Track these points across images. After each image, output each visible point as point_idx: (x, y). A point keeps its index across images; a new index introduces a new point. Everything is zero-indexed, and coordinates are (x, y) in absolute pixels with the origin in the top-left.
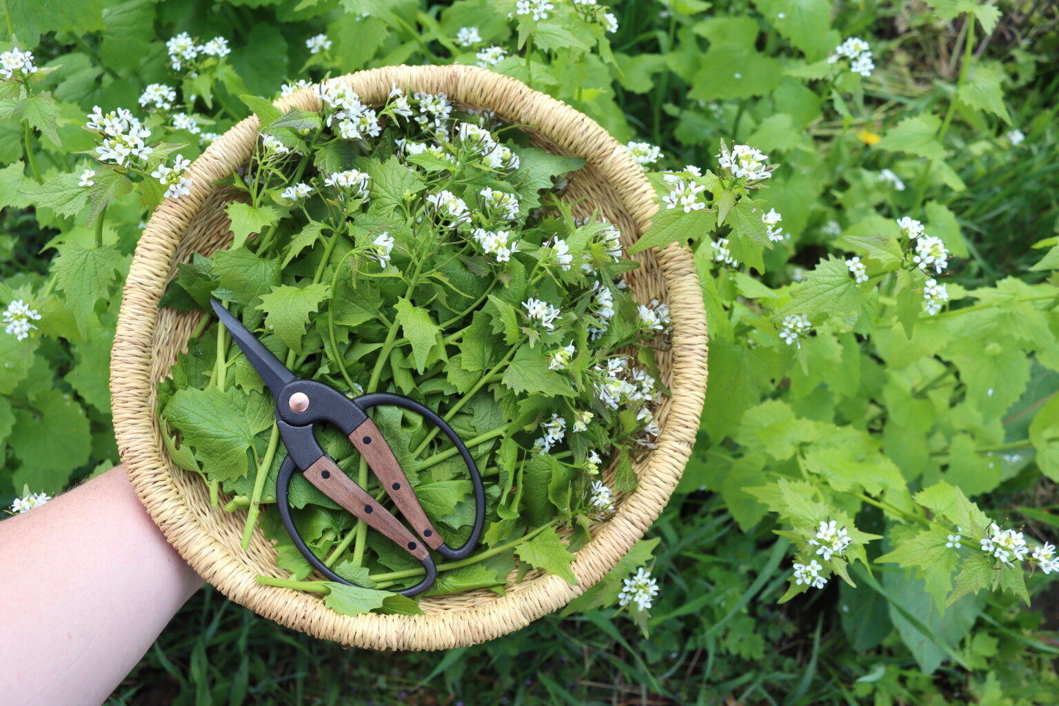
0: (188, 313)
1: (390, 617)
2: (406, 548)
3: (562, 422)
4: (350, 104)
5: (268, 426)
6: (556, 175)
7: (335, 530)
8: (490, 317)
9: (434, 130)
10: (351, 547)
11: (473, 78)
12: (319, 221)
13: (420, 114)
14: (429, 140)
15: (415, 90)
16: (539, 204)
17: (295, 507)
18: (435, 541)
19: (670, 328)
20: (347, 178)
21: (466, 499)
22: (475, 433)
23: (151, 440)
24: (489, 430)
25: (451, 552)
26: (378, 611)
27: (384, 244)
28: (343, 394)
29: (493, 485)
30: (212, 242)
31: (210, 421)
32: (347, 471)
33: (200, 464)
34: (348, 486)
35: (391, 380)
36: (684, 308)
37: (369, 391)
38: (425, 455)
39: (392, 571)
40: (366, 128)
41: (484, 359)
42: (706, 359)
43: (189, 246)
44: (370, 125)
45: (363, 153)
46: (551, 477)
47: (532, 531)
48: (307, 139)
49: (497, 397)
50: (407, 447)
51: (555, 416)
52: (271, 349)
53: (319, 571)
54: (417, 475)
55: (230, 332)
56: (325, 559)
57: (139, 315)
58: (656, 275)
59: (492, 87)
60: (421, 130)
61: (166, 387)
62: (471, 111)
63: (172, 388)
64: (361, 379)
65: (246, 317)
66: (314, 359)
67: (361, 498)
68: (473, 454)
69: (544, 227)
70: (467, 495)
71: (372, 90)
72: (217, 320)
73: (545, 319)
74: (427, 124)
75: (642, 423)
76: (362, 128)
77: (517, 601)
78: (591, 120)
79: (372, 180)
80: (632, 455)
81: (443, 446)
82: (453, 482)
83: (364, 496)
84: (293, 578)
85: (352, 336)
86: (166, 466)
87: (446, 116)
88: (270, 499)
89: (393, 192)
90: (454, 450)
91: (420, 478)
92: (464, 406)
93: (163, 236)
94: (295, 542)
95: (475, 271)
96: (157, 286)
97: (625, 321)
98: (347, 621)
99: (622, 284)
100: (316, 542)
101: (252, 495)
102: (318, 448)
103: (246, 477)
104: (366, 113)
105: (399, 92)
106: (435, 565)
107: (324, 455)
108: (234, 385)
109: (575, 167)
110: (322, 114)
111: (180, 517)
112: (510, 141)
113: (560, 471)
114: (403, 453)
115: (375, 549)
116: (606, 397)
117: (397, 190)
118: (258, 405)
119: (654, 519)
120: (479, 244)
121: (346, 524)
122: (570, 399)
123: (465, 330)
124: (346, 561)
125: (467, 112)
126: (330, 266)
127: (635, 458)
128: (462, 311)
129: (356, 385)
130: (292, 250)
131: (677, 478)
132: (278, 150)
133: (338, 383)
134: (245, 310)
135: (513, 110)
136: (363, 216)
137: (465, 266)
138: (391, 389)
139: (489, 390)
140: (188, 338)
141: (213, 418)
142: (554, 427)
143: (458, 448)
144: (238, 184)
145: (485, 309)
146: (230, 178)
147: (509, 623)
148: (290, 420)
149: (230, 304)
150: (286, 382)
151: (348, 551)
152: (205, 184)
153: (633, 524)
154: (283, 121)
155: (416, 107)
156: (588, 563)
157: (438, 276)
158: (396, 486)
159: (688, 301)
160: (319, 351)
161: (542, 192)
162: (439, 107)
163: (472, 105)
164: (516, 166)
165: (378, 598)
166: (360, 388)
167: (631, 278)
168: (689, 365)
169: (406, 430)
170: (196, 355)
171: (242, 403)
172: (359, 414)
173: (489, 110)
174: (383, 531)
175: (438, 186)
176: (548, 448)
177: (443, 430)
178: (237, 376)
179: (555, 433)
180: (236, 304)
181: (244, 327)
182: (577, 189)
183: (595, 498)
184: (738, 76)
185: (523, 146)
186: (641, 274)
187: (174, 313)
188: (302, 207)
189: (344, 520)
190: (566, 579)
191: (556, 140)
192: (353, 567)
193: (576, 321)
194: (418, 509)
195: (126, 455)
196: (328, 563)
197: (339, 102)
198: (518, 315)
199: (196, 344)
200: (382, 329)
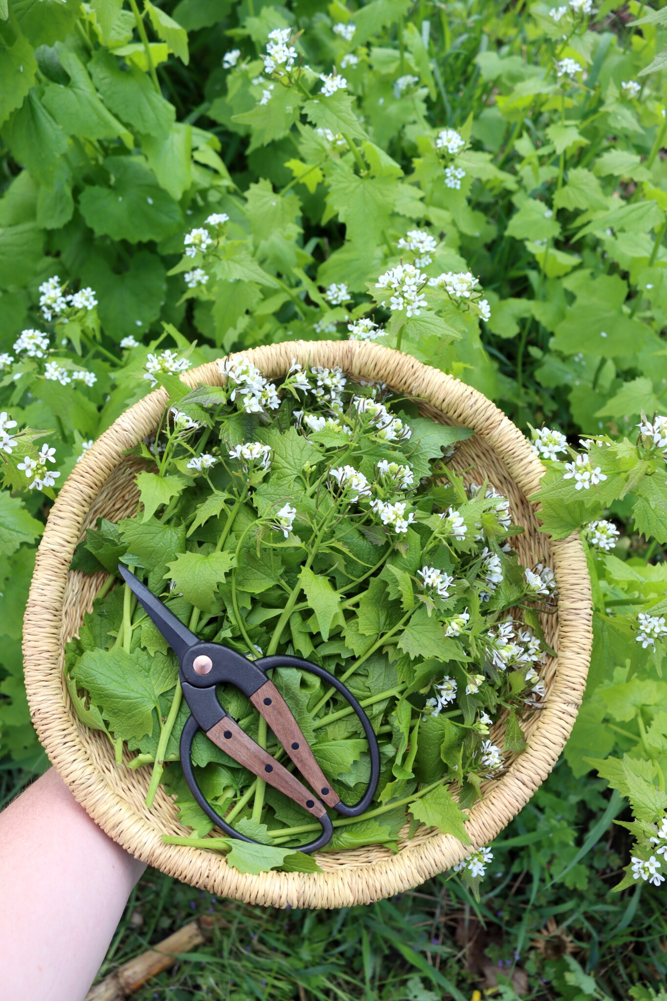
0: (93, 575)
1: (290, 875)
2: (305, 805)
3: (453, 684)
4: (253, 379)
5: (171, 687)
6: (446, 445)
7: (235, 787)
8: (385, 584)
9: (330, 401)
10: (251, 804)
11: (367, 353)
12: (223, 490)
13: (316, 387)
14: (324, 411)
15: (312, 365)
16: (431, 474)
17: (198, 766)
18: (332, 799)
19: (556, 592)
20: (251, 451)
21: (361, 757)
22: (369, 694)
23: (60, 701)
24: (383, 691)
25: (347, 809)
26: (279, 870)
27: (287, 514)
28: (243, 656)
29: (387, 743)
30: (117, 506)
31: (117, 682)
32: (246, 730)
33: (107, 724)
34: (249, 746)
35: (290, 642)
36: (569, 574)
37: (269, 653)
38: (322, 714)
39: (289, 827)
40: (267, 400)
41: (379, 623)
42: (590, 623)
43: (96, 511)
44: (271, 398)
45: (263, 424)
46: (443, 737)
47: (424, 787)
48: (211, 412)
49: (391, 659)
50: (305, 707)
51: (447, 678)
52: (175, 613)
53: (220, 828)
54: (313, 734)
55: (137, 596)
56: (225, 817)
57: (51, 580)
58: (539, 539)
59: (385, 361)
60: (317, 402)
61: (73, 647)
62: (363, 383)
63: (79, 649)
64: (260, 642)
65: (151, 581)
66: (217, 622)
67: (262, 757)
68: (368, 713)
69: (434, 494)
70: (363, 754)
71: (272, 365)
72: (122, 582)
73: (440, 586)
74: (323, 396)
75: (530, 684)
76: (264, 402)
77: (413, 860)
78: (479, 393)
79: (274, 452)
80: (518, 713)
81: (338, 706)
82: (349, 741)
83: (264, 755)
84: (195, 834)
85: (254, 601)
86: (75, 726)
87: (341, 389)
88: (173, 757)
89: (293, 463)
90: (350, 709)
91: (316, 737)
92: (359, 668)
93: (75, 505)
94: (197, 799)
95: (372, 540)
96: (67, 552)
97: (511, 584)
98: (249, 881)
99: (507, 548)
100: (216, 799)
101: (156, 754)
102: (221, 709)
103: (150, 736)
104: (267, 387)
105: (298, 367)
106: (331, 820)
107: (226, 715)
108: (140, 646)
109: (463, 437)
110: (226, 388)
111: (88, 777)
112: (402, 412)
113: (451, 731)
114: (300, 713)
115: (272, 805)
116: (499, 662)
117: (296, 461)
118: (162, 666)
119: (544, 779)
120: (377, 514)
121: (245, 780)
122: (462, 663)
123: (361, 595)
124: (245, 818)
125: (359, 383)
126: (233, 534)
127: (521, 716)
128: (359, 577)
129: (256, 646)
130: (197, 519)
131: (565, 739)
132: (187, 425)
133: (239, 645)
134: (151, 575)
135: (405, 383)
136: (265, 485)
137: (363, 535)
138: (289, 652)
139: (384, 652)
140: (93, 598)
141: (119, 679)
142: (447, 689)
143: (354, 708)
144: (145, 454)
145: (382, 575)
146: (137, 448)
147: (406, 882)
148: (194, 682)
149: (136, 569)
150: (191, 645)
151: (247, 807)
152: (114, 454)
153: (524, 784)
154: (192, 397)
155: (313, 380)
156: (481, 823)
157: (339, 545)
158: (295, 746)
159: (573, 567)
160: (221, 614)
161: (432, 461)
162: (335, 381)
163: (366, 377)
164: (408, 436)
165: (279, 855)
166: (260, 650)
167: (515, 542)
168: (575, 629)
169: (304, 691)
170: (101, 615)
171: (146, 664)
172: (261, 677)
173: (381, 382)
174: (282, 790)
175: (335, 457)
176: (440, 707)
177: (339, 690)
178: (142, 638)
179: (448, 695)
180: (143, 569)
181: (150, 591)
182: (463, 455)
183: (485, 758)
184: (604, 335)
185: (413, 417)
186: (525, 537)
187: (81, 575)
188: (206, 477)
189: (243, 777)
190: (460, 838)
191: (445, 411)
192: (252, 824)
193: (468, 588)
194: (316, 768)
195: (37, 716)
196: (228, 820)
197: (243, 378)
198: (413, 581)
199: (102, 604)
200: (282, 595)
